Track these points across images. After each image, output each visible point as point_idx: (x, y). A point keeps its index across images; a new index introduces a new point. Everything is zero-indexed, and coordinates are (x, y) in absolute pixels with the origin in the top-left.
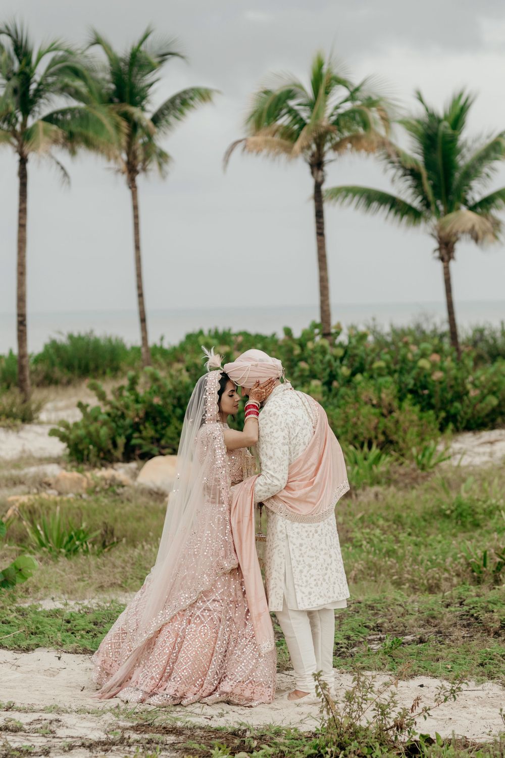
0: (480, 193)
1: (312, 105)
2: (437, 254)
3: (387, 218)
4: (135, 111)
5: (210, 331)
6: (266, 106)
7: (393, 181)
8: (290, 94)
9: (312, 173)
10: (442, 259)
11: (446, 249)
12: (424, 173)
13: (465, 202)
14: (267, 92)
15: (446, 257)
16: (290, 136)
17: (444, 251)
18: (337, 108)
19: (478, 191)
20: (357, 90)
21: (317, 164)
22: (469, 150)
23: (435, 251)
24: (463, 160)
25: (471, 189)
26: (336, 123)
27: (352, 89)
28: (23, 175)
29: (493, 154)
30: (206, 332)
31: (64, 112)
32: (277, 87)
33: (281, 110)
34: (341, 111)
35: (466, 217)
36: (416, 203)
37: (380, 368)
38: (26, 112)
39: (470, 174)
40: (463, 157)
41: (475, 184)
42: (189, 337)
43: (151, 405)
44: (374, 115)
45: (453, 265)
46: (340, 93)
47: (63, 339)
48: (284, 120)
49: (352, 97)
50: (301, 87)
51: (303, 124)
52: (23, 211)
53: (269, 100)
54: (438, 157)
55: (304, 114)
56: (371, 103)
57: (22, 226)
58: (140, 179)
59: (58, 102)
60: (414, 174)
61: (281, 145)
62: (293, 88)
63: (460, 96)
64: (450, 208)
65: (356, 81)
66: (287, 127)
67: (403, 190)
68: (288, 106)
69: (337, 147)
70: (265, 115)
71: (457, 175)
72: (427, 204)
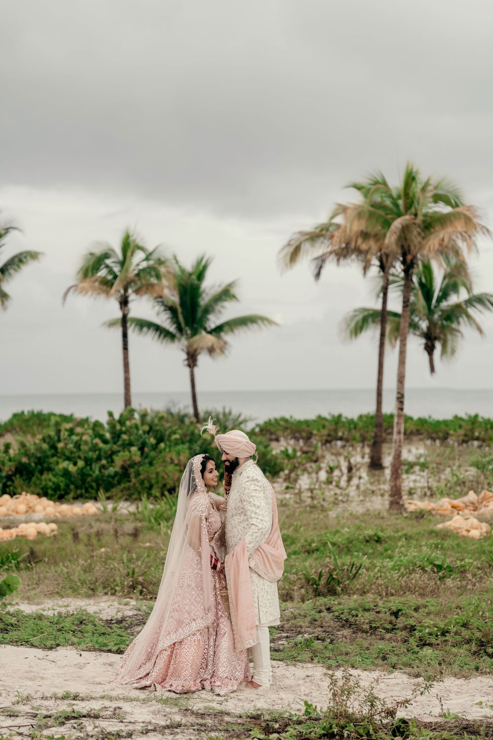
0: (214, 323)
1: (123, 263)
2: (186, 362)
3: (153, 338)
5: (29, 412)
6: (91, 263)
7: (158, 314)
8: (106, 256)
9: (121, 308)
10: (189, 366)
11: (192, 359)
12: (179, 310)
13: (205, 329)
14: (92, 254)
15: (192, 365)
16: (108, 283)
17: (191, 361)
18: (138, 265)
19: (213, 321)
20: (151, 254)
21: (124, 302)
22: (207, 294)
23: (185, 360)
24: (204, 300)
25: (208, 320)
26: (138, 275)
27: (148, 253)
29: (224, 297)
30: (26, 413)
32: (98, 251)
33: (100, 265)
34: (141, 267)
35: (208, 338)
36: (172, 328)
39: (207, 310)
40: (203, 299)
41: (211, 317)
44: (163, 270)
45: (196, 370)
46: (139, 256)
48: (103, 273)
49: (147, 259)
50: (113, 251)
51: (116, 277)
53: (93, 259)
54: (188, 299)
55: (116, 269)
56: (160, 262)
60: (172, 309)
61: (101, 289)
62: (108, 251)
63: (202, 259)
64: (195, 332)
65: (150, 248)
66: (105, 278)
67: (164, 320)
68: (105, 264)
69: (137, 291)
70: (90, 269)
71: (200, 311)
72: (180, 329)
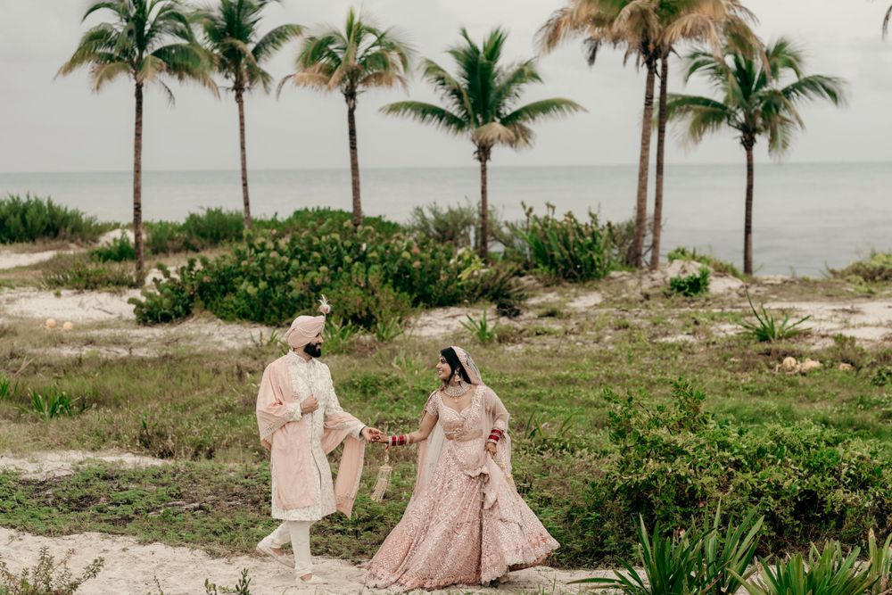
0: (510, 109)
2: (476, 155)
3: (437, 127)
4: (240, 44)
6: (311, 49)
7: (442, 99)
8: (330, 40)
9: (347, 101)
10: (480, 159)
11: (484, 152)
12: (465, 93)
13: (499, 115)
14: (312, 39)
15: (483, 159)
16: (329, 71)
17: (481, 153)
18: (367, 51)
19: (510, 106)
20: (382, 36)
21: (350, 95)
22: (503, 75)
23: (475, 153)
24: (498, 82)
25: (504, 105)
26: (364, 63)
27: (379, 35)
28: (139, 96)
29: (519, 79)
30: (310, 210)
31: (170, 48)
32: (320, 35)
33: (323, 52)
34: (369, 53)
35: (496, 127)
37: (374, 258)
38: (142, 47)
39: (504, 92)
40: (499, 80)
41: (507, 101)
42: (297, 213)
43: (202, 282)
44: (394, 57)
45: (488, 163)
46: (369, 39)
47: (202, 213)
48: (325, 61)
49: (379, 42)
50: (340, 35)
51: (339, 61)
52: (139, 124)
53: (313, 44)
54: (478, 81)
55: (340, 56)
56: (392, 47)
57: (138, 135)
58: (245, 95)
59: (166, 40)
60: (456, 92)
61: (321, 79)
62: (332, 35)
64: (487, 120)
65: (382, 29)
66: (328, 65)
67: (451, 106)
68: (328, 49)
69: (366, 81)
70: (309, 57)
71: (492, 95)
72: (468, 116)
